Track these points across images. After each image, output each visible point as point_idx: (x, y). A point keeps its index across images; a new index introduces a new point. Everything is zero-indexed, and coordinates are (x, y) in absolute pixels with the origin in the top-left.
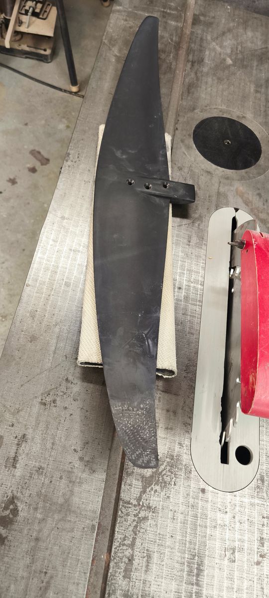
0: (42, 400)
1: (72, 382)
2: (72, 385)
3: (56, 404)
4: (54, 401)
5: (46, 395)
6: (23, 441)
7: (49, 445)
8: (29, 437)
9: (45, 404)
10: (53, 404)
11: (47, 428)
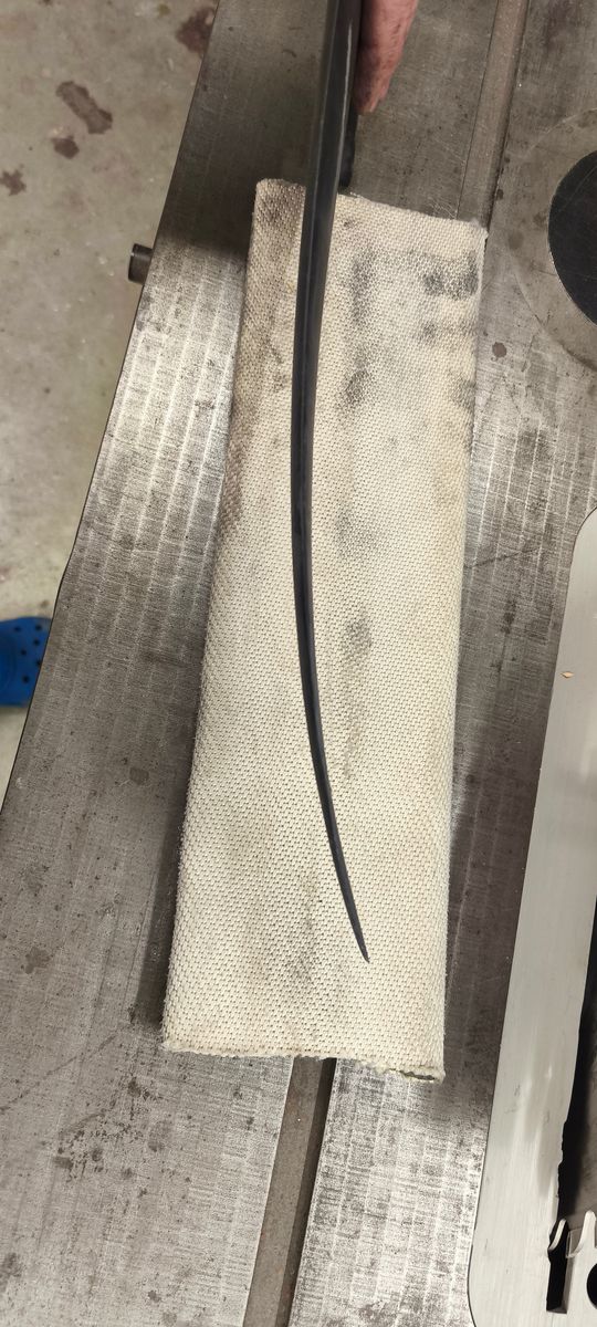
0: (60, 1151)
1: (147, 1094)
2: (148, 1104)
3: (100, 1164)
4: (96, 1154)
5: (72, 1136)
6: (9, 1274)
7: (81, 1284)
8: (25, 1261)
9: (68, 1164)
10: (91, 1164)
11: (75, 1233)
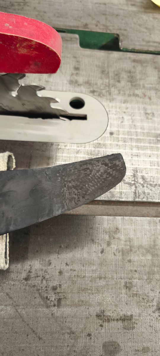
0: (54, 306)
1: (29, 272)
2: (33, 271)
3: (58, 286)
4: (54, 288)
5: (49, 302)
6: (104, 316)
7: (102, 283)
8: (98, 309)
9: (59, 300)
10: (58, 290)
11: (85, 290)
